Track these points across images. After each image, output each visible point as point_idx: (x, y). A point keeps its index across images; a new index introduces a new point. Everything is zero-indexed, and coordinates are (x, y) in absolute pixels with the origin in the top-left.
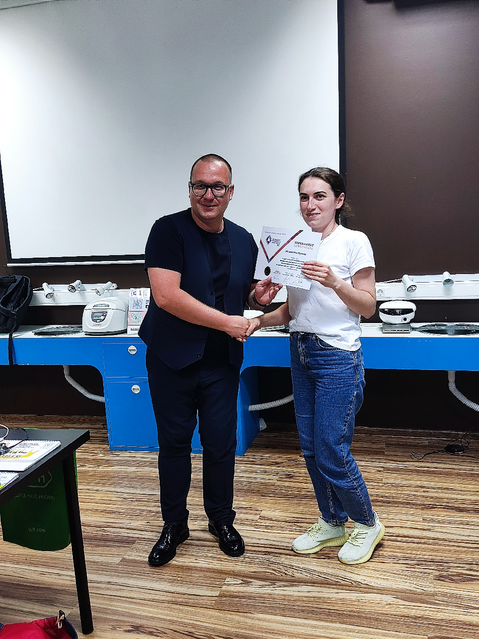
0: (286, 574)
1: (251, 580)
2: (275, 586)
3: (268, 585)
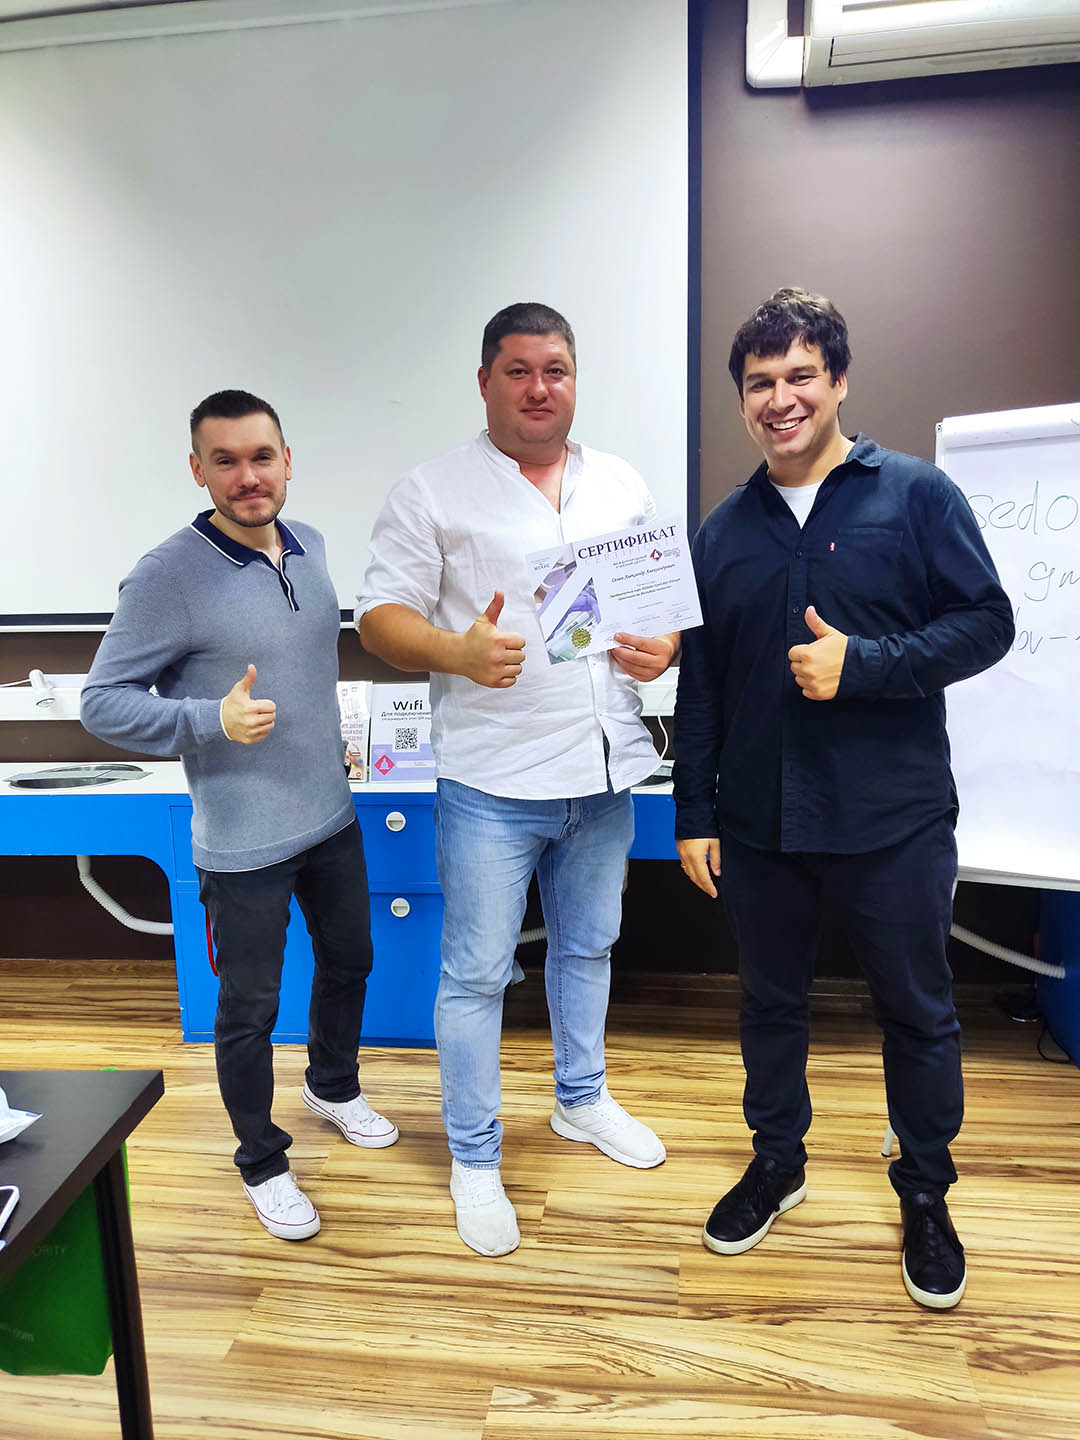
0: (632, 1369)
1: (552, 1392)
2: (614, 1406)
3: (595, 1405)
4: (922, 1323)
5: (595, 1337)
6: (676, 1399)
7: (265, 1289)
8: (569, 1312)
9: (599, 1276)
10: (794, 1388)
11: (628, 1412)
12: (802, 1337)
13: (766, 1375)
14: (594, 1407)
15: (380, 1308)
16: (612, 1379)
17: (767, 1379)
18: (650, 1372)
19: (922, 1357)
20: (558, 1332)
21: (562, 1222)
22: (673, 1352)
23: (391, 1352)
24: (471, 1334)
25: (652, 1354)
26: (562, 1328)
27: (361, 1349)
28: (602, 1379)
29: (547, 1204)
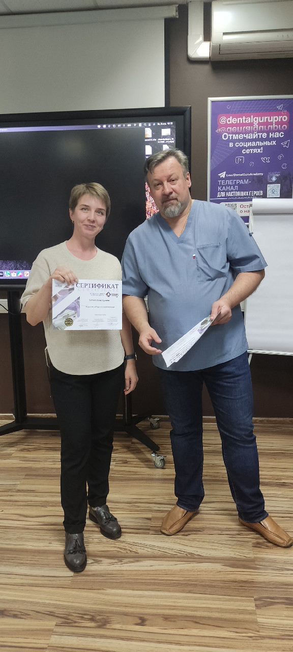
4: (239, 534)
6: (146, 560)
10: (188, 555)
11: (128, 564)
12: (194, 540)
14: (115, 563)
15: (38, 534)
16: (123, 555)
17: (179, 553)
18: (137, 552)
19: (236, 545)
22: (146, 546)
23: (42, 548)
25: (138, 546)
27: (30, 547)
28: (120, 554)
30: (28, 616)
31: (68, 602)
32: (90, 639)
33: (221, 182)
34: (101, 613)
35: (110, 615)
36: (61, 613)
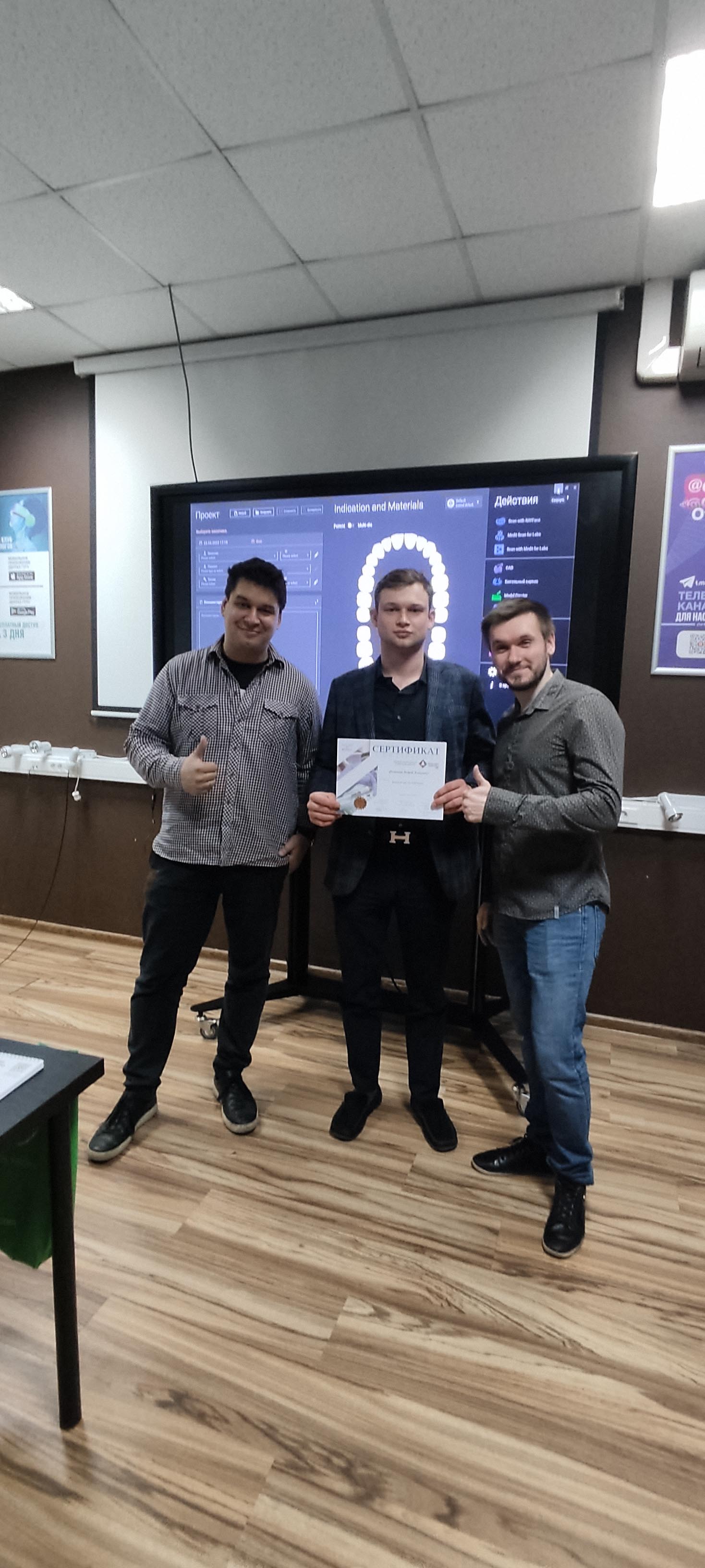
0: (449, 1304)
1: (388, 1309)
2: (429, 1330)
3: (417, 1326)
4: (680, 1314)
5: (429, 1273)
6: (476, 1335)
7: (212, 1191)
8: (412, 1248)
9: (440, 1225)
10: (569, 1346)
11: (440, 1338)
12: (582, 1306)
13: (549, 1331)
14: (415, 1328)
15: (285, 1219)
16: (433, 1309)
17: (549, 1334)
18: (463, 1310)
19: (675, 1342)
20: (402, 1263)
21: (422, 1178)
22: (482, 1297)
23: (286, 1254)
24: (341, 1252)
25: (465, 1294)
26: (405, 1261)
27: (264, 1247)
28: (426, 1307)
29: (414, 1163)
30: (226, 1426)
31: (309, 1408)
32: (334, 1531)
33: (684, 596)
34: (368, 1458)
35: (385, 1470)
36: (288, 1434)
